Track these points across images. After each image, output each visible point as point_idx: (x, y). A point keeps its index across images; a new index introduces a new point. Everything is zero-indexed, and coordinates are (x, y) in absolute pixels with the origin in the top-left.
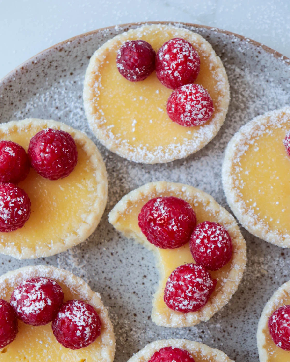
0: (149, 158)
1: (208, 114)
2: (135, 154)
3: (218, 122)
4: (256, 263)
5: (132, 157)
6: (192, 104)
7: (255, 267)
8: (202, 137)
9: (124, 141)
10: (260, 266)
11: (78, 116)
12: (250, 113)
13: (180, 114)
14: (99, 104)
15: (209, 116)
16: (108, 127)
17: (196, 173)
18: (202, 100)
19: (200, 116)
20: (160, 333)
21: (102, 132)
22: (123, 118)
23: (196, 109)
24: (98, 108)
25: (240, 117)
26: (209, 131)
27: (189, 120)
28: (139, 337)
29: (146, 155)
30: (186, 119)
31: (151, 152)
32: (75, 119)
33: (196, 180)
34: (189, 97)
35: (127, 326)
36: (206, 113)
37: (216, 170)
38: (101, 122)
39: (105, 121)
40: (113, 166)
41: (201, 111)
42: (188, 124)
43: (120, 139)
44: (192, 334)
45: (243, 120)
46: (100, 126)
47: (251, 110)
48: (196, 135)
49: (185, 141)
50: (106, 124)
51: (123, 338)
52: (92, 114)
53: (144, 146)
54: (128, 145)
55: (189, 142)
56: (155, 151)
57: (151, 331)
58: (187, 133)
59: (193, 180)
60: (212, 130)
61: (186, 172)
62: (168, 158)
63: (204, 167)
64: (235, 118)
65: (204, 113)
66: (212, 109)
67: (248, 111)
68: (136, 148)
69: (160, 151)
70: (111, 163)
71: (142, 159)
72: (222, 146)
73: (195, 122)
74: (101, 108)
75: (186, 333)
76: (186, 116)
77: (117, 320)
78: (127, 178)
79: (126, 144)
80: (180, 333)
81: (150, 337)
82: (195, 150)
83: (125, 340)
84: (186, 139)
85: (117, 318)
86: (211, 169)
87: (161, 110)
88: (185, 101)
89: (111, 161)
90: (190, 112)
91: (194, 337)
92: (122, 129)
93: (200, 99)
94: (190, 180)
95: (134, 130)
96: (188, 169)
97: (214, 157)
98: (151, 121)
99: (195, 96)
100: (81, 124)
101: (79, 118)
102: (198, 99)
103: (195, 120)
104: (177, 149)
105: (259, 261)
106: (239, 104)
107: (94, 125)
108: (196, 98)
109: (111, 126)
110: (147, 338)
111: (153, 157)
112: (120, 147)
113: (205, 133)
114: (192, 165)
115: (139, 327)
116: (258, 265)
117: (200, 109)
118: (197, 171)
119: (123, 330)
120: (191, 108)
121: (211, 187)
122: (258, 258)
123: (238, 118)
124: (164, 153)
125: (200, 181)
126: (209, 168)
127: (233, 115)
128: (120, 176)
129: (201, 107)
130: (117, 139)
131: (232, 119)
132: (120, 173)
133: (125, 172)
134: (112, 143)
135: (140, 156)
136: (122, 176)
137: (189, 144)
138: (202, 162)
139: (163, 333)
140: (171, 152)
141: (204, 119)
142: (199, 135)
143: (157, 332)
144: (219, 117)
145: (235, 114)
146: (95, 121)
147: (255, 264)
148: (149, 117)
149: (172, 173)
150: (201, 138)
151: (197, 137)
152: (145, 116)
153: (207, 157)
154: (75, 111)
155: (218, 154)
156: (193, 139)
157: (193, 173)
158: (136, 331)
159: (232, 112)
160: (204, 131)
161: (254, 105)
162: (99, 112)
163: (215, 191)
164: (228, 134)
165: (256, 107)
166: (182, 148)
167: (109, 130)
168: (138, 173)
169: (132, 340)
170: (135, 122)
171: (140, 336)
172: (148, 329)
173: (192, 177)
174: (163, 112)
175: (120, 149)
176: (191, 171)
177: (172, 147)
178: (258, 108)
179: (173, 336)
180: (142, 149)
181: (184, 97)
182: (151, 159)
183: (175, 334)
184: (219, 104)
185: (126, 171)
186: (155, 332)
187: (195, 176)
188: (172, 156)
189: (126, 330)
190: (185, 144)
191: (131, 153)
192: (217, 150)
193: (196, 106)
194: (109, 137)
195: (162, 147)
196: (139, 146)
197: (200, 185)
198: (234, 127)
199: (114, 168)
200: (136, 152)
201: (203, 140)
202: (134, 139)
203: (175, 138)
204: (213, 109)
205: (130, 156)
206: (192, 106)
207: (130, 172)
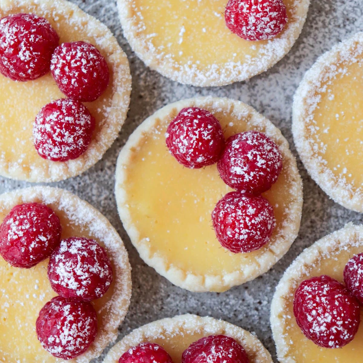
0: (199, 79)
1: (279, 27)
2: (181, 73)
3: (292, 35)
4: (334, 216)
5: (177, 77)
6: (258, 16)
7: (332, 222)
8: (271, 54)
9: (167, 56)
10: (338, 221)
11: (112, 12)
12: (336, 17)
13: (242, 26)
14: (137, 5)
15: (280, 29)
16: (148, 37)
17: (262, 94)
18: (270, 11)
19: (268, 30)
20: (205, 301)
21: (139, 43)
22: (167, 24)
23: (263, 23)
24: (136, 9)
25: (323, 22)
26: (279, 48)
27: (253, 35)
28: (177, 305)
29: (196, 75)
30: (249, 33)
31: (202, 72)
32: (108, 17)
33: (261, 105)
34: (254, 7)
35: (163, 291)
36: (275, 26)
37: (288, 92)
38: (139, 29)
39: (144, 28)
40: (153, 82)
41: (269, 24)
42: (252, 38)
43: (162, 53)
44: (246, 304)
45: (327, 27)
46: (138, 35)
47: (338, 14)
48: (262, 51)
49: (247, 59)
50: (145, 32)
51: (157, 305)
52: (128, 18)
53: (194, 63)
54: (173, 61)
55: (252, 61)
56: (207, 70)
57: (193, 298)
58: (250, 48)
59: (257, 104)
60: (283, 46)
61: (249, 94)
62: (223, 80)
63: (272, 87)
64: (316, 23)
65: (272, 27)
66: (284, 20)
67: (335, 14)
68: (183, 66)
69: (214, 71)
70: (152, 77)
71: (190, 80)
72: (297, 60)
73: (261, 37)
74: (139, 10)
75: (238, 303)
76: (250, 30)
77: (150, 283)
78: (171, 98)
79: (170, 60)
80: (231, 303)
81: (191, 306)
82: (260, 71)
83: (160, 308)
84: (248, 56)
85: (151, 280)
86: (282, 91)
87: (219, 15)
88: (248, 11)
89: (152, 75)
90: (255, 25)
91: (248, 309)
92: (166, 39)
93: (268, 10)
94: (253, 104)
95: (181, 41)
96: (251, 89)
97: (286, 75)
98: (204, 30)
99: (261, 6)
100: (114, 23)
101: (112, 16)
102: (265, 10)
103: (261, 35)
104: (236, 69)
105: (337, 214)
106: (323, 5)
107: (129, 33)
108: (263, 8)
109: (151, 35)
110: (187, 307)
111: (205, 79)
112: (162, 64)
113: (274, 50)
114: (256, 85)
115: (178, 293)
116: (336, 220)
117: (268, 22)
118: (264, 92)
119: (158, 296)
120: (256, 21)
121: (281, 114)
122: (337, 210)
123: (320, 24)
124: (220, 73)
125: (266, 105)
126: (279, 89)
127: (314, 19)
128: (163, 95)
129: (269, 21)
130: (159, 53)
131: (313, 24)
132: (163, 92)
133: (169, 91)
134: (151, 58)
135: (187, 78)
136: (165, 95)
137: (253, 63)
138: (270, 80)
139: (209, 302)
140: (228, 73)
141: (273, 33)
142: (265, 52)
143: (201, 300)
144: (293, 29)
145: (317, 19)
146: (131, 28)
147: (332, 219)
148: (202, 23)
149: (231, 93)
150: (269, 56)
151: (263, 54)
152: (197, 22)
153: (276, 75)
154: (107, 6)
155: (292, 71)
156: (258, 57)
157: (258, 95)
158: (174, 298)
159: (313, 16)
160: (274, 47)
161: (343, 7)
162: (136, 15)
163: (284, 119)
164: (307, 45)
165: (345, 9)
166: (243, 68)
167: (148, 40)
168: (185, 92)
169: (169, 309)
170: (183, 30)
171: (179, 305)
172: (190, 296)
173: (255, 100)
174: (221, 18)
175: (162, 67)
176: (255, 92)
177: (229, 67)
178: (347, 11)
179: (221, 306)
180: (190, 67)
181: (248, 6)
182: (201, 81)
183: (224, 303)
184: (294, 11)
185: (171, 89)
186: (198, 300)
187: (260, 99)
188: (229, 79)
189: (161, 296)
190: (247, 63)
191: (176, 72)
192: (290, 66)
193: (263, 19)
194: (148, 49)
195: (216, 66)
196: (186, 63)
197: (266, 111)
198: (315, 35)
199: (155, 84)
200: (182, 71)
201: (271, 59)
202: (181, 53)
203: (235, 55)
204: (286, 19)
205: (174, 75)
206: (257, 19)
207: (175, 90)
